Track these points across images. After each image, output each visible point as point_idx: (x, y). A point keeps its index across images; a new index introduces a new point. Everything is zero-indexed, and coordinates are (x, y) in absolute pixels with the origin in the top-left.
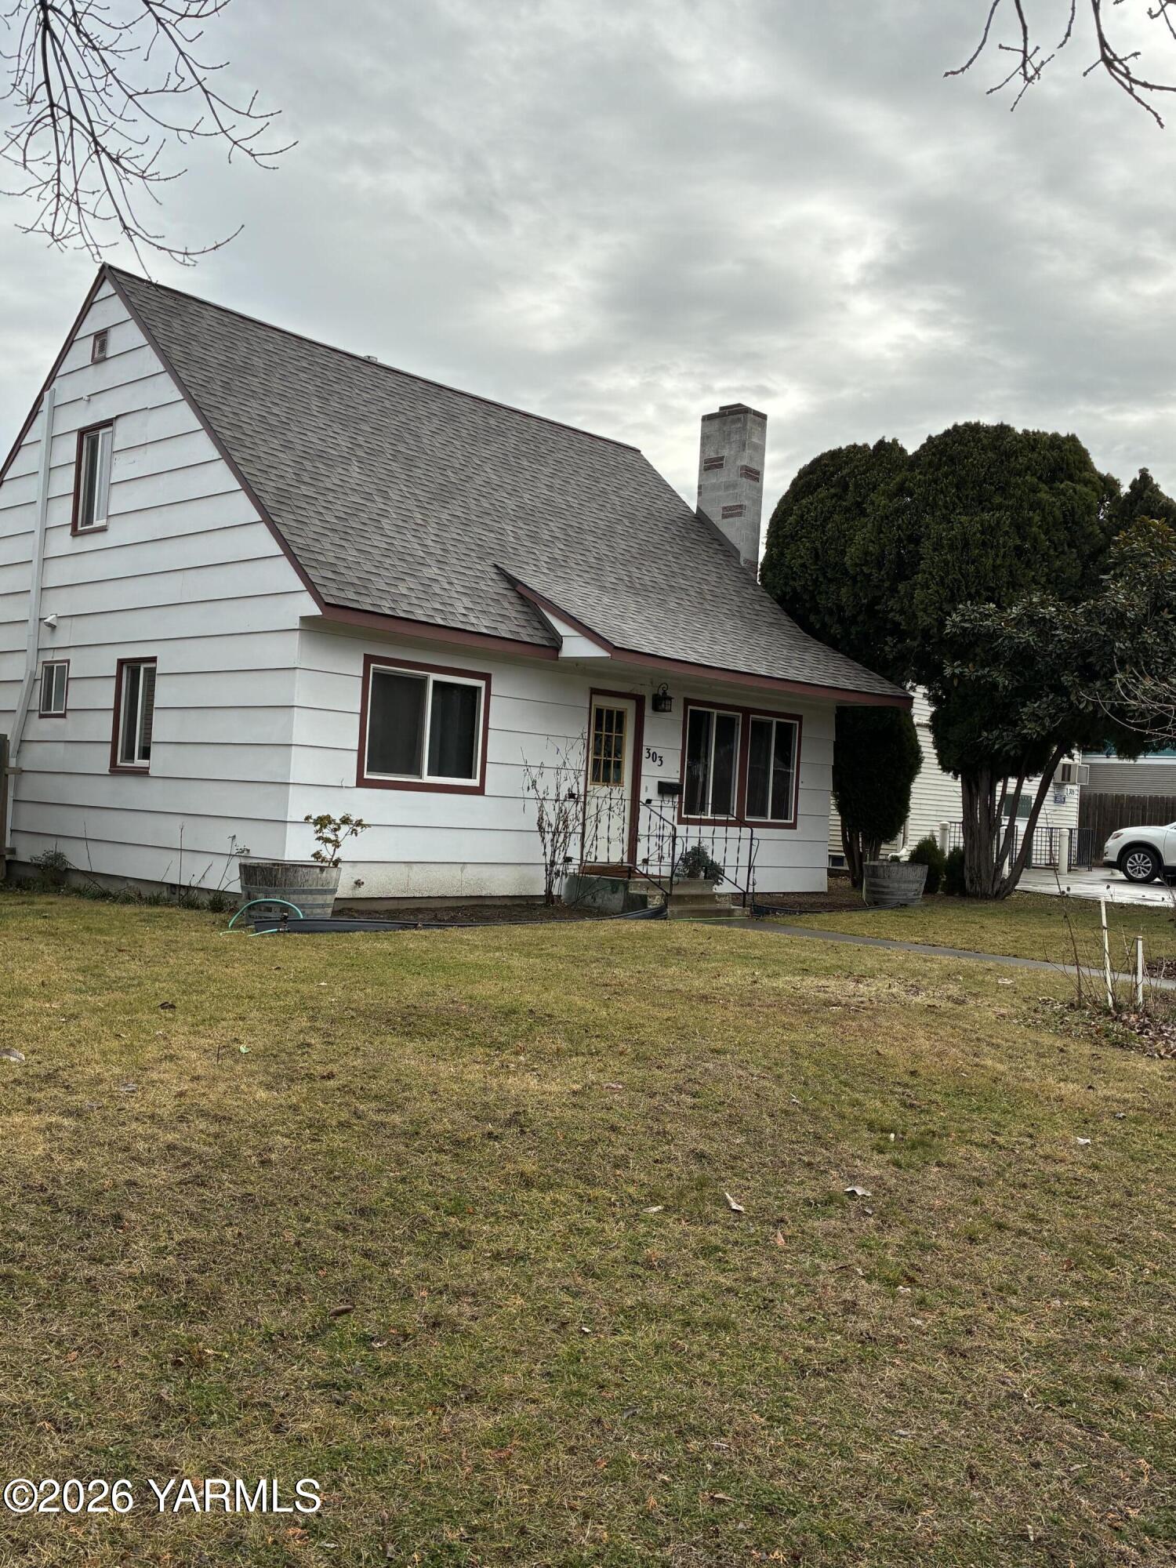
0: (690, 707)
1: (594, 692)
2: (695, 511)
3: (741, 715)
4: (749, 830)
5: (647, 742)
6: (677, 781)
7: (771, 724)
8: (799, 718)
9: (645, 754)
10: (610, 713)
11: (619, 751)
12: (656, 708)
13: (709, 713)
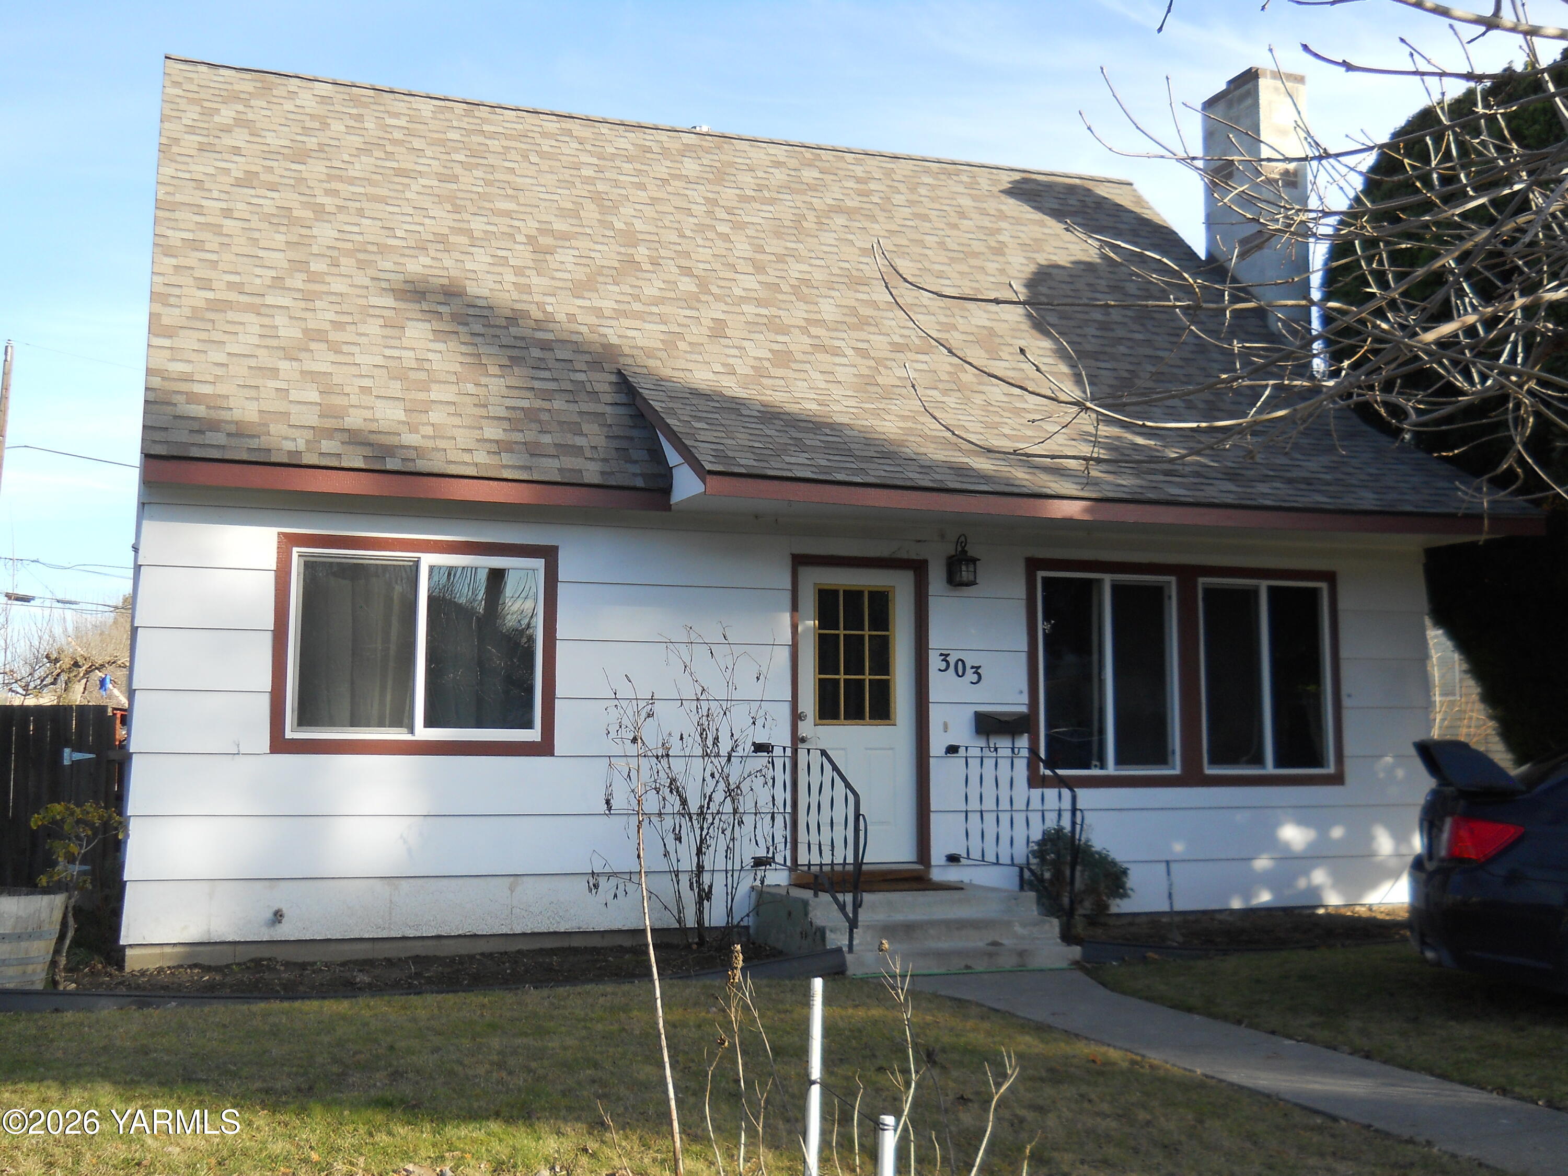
0: (1041, 574)
1: (800, 561)
2: (1202, 255)
3: (1173, 579)
4: (1066, 793)
5: (937, 641)
6: (1024, 709)
7: (1255, 592)
8: (1330, 577)
9: (935, 662)
10: (853, 596)
11: (882, 663)
12: (954, 581)
13: (1090, 581)
